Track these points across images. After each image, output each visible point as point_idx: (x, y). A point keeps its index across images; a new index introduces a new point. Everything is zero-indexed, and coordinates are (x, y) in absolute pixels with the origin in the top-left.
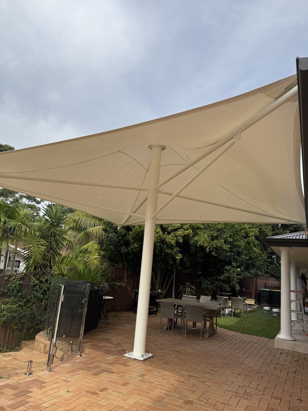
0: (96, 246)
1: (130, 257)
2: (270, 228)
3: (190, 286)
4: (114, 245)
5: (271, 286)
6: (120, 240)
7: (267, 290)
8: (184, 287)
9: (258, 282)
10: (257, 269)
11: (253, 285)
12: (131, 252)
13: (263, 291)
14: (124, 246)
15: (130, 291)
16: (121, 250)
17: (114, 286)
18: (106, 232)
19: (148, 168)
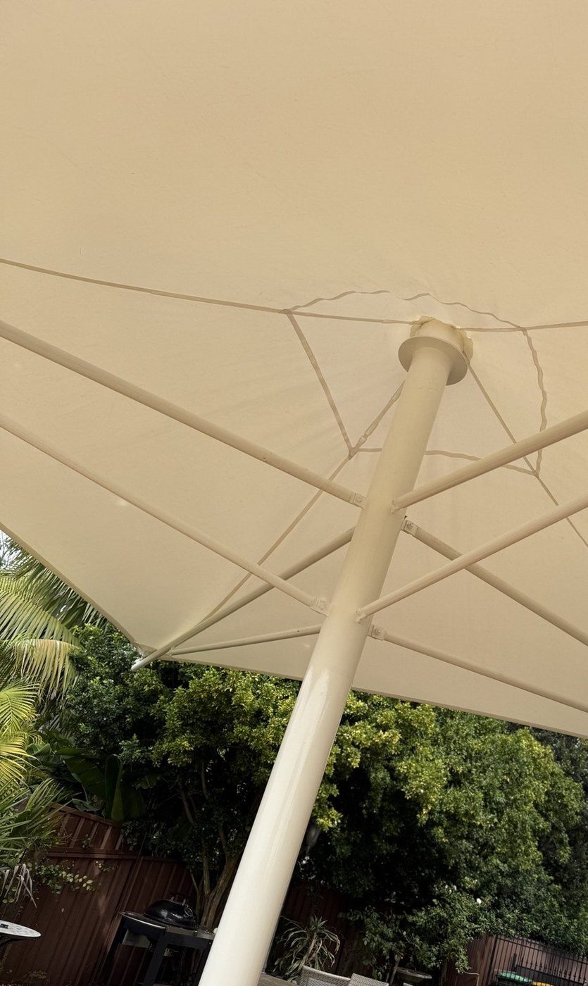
0: (27, 712)
1: (146, 784)
2: (579, 789)
3: (325, 931)
4: (97, 725)
5: (539, 972)
6: (126, 711)
7: (521, 979)
8: (304, 935)
9: (500, 951)
10: (523, 911)
11: (482, 957)
12: (157, 764)
13: (510, 980)
14: (135, 736)
15: (102, 912)
16: (118, 750)
17: (47, 882)
18: (79, 670)
19: (359, 444)
